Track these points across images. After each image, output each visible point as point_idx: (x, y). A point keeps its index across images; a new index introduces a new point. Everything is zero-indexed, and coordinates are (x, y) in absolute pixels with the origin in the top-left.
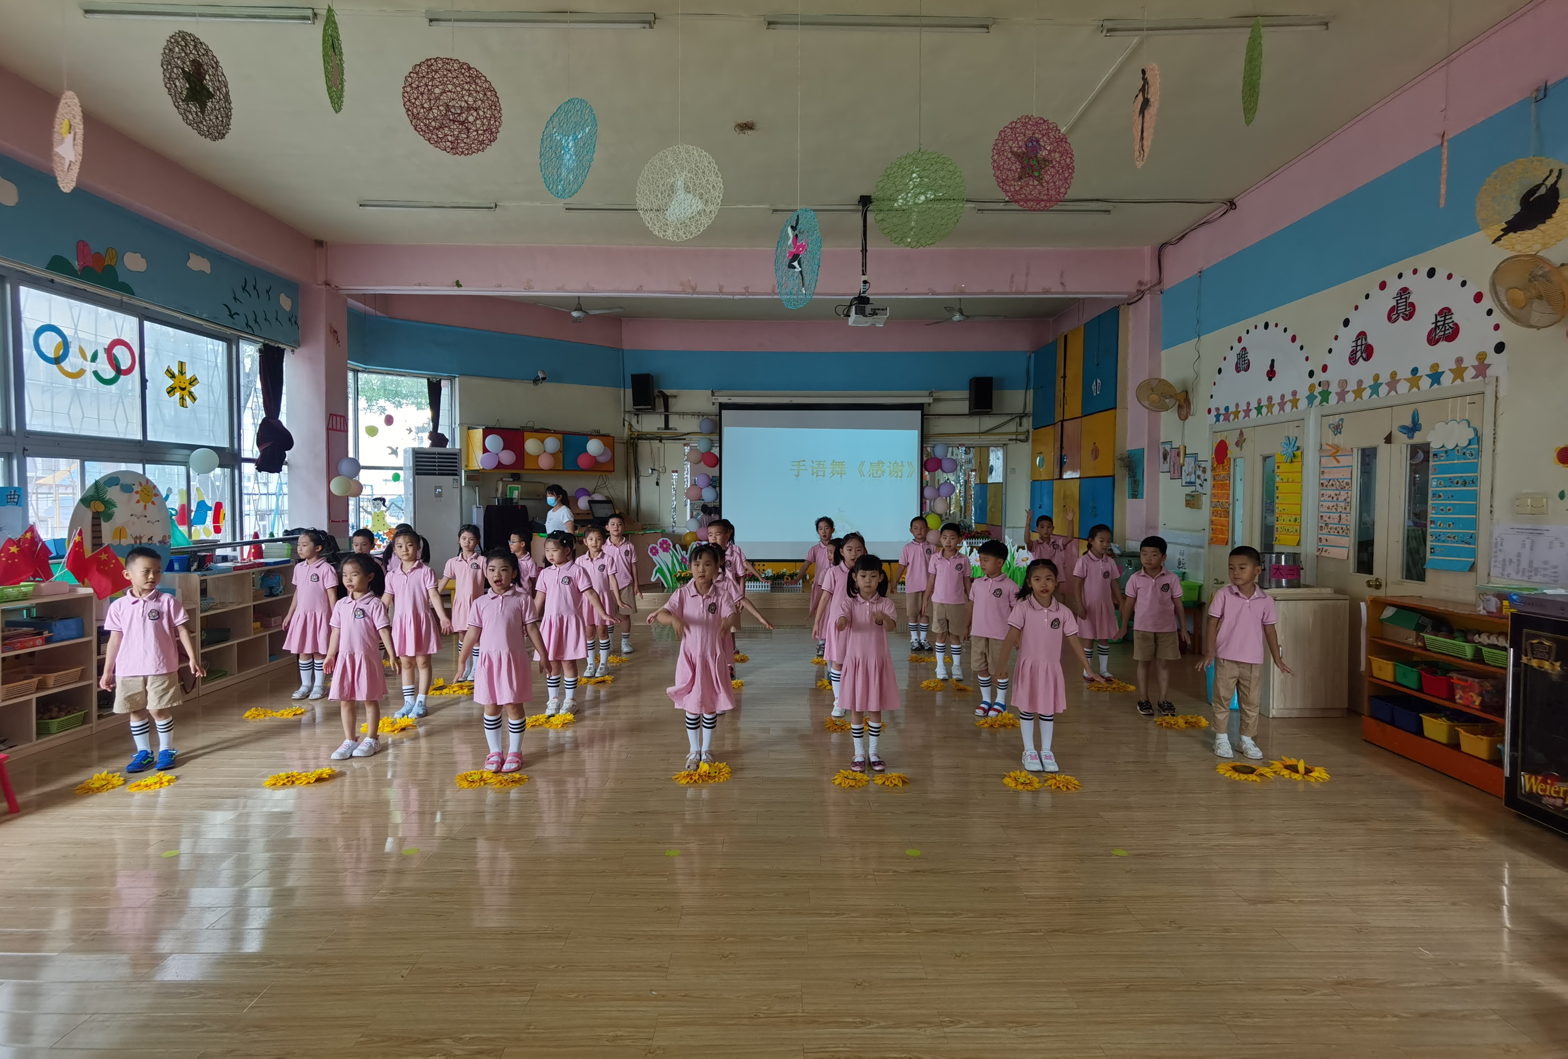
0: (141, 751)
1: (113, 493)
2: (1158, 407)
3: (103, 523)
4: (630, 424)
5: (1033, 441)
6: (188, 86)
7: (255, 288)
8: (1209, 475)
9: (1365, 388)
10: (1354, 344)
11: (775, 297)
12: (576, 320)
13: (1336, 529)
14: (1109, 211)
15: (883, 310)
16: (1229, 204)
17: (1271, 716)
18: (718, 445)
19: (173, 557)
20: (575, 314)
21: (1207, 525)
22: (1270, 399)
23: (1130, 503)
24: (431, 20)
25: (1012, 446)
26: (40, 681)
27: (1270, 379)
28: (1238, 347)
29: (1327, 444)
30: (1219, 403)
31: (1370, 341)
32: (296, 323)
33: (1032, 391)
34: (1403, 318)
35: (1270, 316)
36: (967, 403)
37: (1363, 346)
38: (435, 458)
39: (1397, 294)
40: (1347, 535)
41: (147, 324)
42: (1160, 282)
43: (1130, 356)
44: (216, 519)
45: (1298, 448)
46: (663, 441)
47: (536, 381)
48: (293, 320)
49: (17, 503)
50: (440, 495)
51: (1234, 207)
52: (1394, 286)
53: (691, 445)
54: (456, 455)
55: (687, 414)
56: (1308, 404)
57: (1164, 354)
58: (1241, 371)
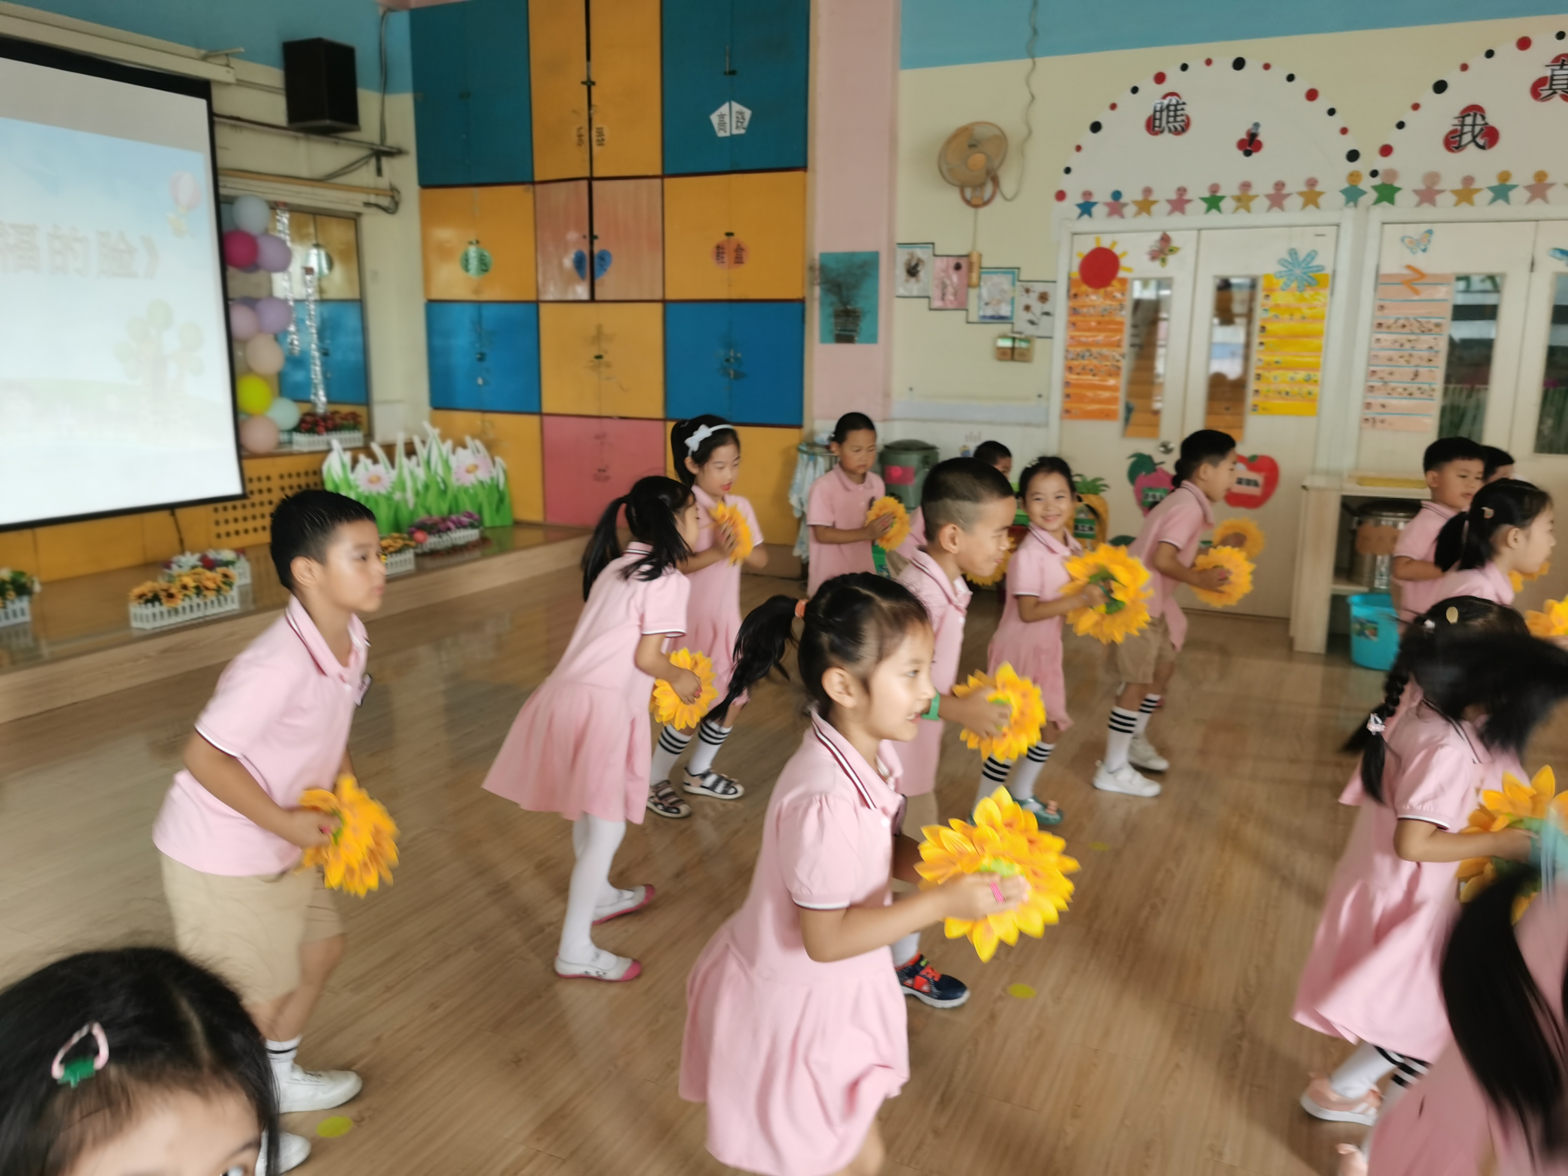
5: (421, 214)
8: (1059, 305)
9: (1480, 190)
10: (1457, 121)
13: (1406, 389)
22: (1245, 186)
23: (827, 351)
28: (1154, 92)
30: (1093, 183)
31: (1492, 120)
35: (1250, 48)
36: (282, 99)
37: (1476, 127)
39: (1554, 61)
40: (1431, 398)
52: (1547, 49)
56: (1347, 202)
57: (908, 77)
58: (1162, 132)
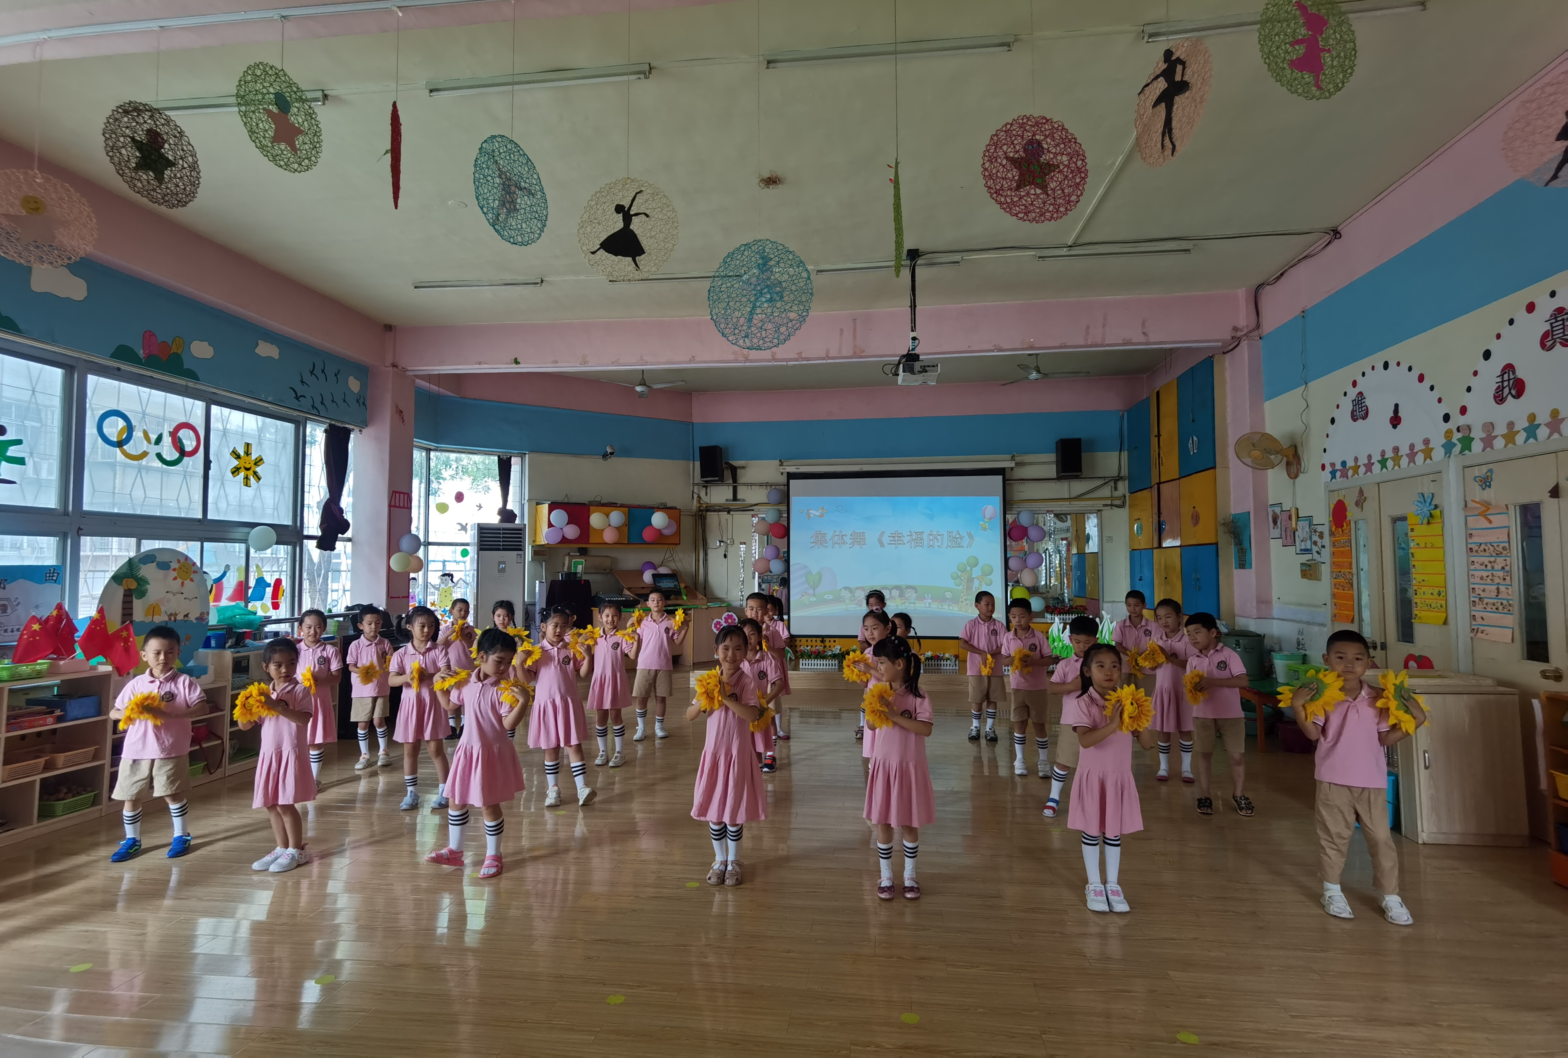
0: (129, 839)
1: (147, 571)
2: (1262, 465)
3: (135, 600)
4: (699, 497)
5: (1130, 507)
6: (138, 154)
7: (323, 371)
8: (1327, 540)
9: (1519, 431)
10: (1499, 380)
11: (829, 361)
12: (641, 395)
13: (1494, 604)
14: (1189, 250)
15: (933, 366)
16: (1332, 233)
17: (1420, 842)
18: (786, 515)
19: (209, 633)
20: (639, 389)
21: (1328, 599)
22: (1396, 450)
23: (1238, 573)
24: (431, 91)
25: (1107, 513)
26: (46, 760)
27: (1395, 427)
28: (1353, 393)
29: (1473, 501)
30: (1335, 457)
31: (1520, 374)
32: (364, 404)
33: (1126, 452)
34: (1561, 344)
35: (1390, 354)
36: (1054, 467)
37: (1511, 382)
38: (500, 533)
39: (1551, 316)
40: (1509, 612)
41: (215, 409)
42: (1258, 326)
43: (1229, 410)
44: (275, 595)
45: (1436, 507)
46: (731, 513)
47: (605, 456)
48: (361, 401)
49: (55, 581)
50: (503, 571)
51: (1338, 236)
52: (1545, 307)
53: (760, 516)
54: (521, 530)
55: (755, 484)
56: (1446, 454)
57: (1268, 406)
58: (1357, 419)
